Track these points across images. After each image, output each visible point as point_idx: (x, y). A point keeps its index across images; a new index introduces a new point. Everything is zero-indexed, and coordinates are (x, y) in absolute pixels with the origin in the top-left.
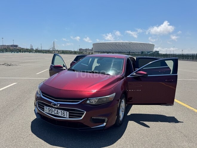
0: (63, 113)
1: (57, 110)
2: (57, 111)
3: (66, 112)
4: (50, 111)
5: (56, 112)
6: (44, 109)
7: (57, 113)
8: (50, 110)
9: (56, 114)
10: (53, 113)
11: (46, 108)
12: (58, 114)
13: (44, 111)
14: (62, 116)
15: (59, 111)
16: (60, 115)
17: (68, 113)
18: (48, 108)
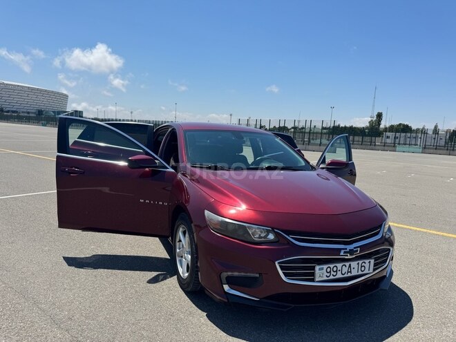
0: (362, 267)
1: (347, 264)
2: (350, 265)
3: (367, 261)
4: (332, 273)
5: (345, 269)
6: (313, 274)
7: (348, 272)
8: (330, 272)
9: (346, 275)
10: (339, 275)
11: (320, 269)
12: (351, 272)
13: (313, 280)
14: (360, 273)
15: (354, 264)
16: (354, 273)
17: (372, 261)
18: (325, 267)
